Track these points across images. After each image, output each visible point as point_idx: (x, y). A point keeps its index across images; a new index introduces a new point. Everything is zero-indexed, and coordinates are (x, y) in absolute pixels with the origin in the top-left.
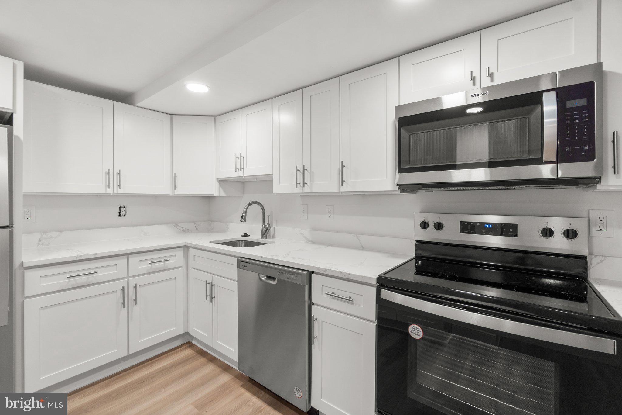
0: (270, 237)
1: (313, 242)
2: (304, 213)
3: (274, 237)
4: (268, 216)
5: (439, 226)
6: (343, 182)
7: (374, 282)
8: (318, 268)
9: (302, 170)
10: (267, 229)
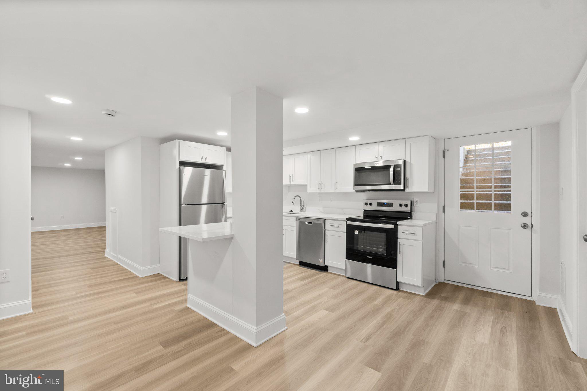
0: (303, 212)
1: (324, 213)
2: (320, 200)
3: (305, 211)
4: (303, 202)
5: (371, 204)
6: (336, 188)
7: (345, 220)
8: (328, 217)
9: (320, 183)
10: (303, 208)
